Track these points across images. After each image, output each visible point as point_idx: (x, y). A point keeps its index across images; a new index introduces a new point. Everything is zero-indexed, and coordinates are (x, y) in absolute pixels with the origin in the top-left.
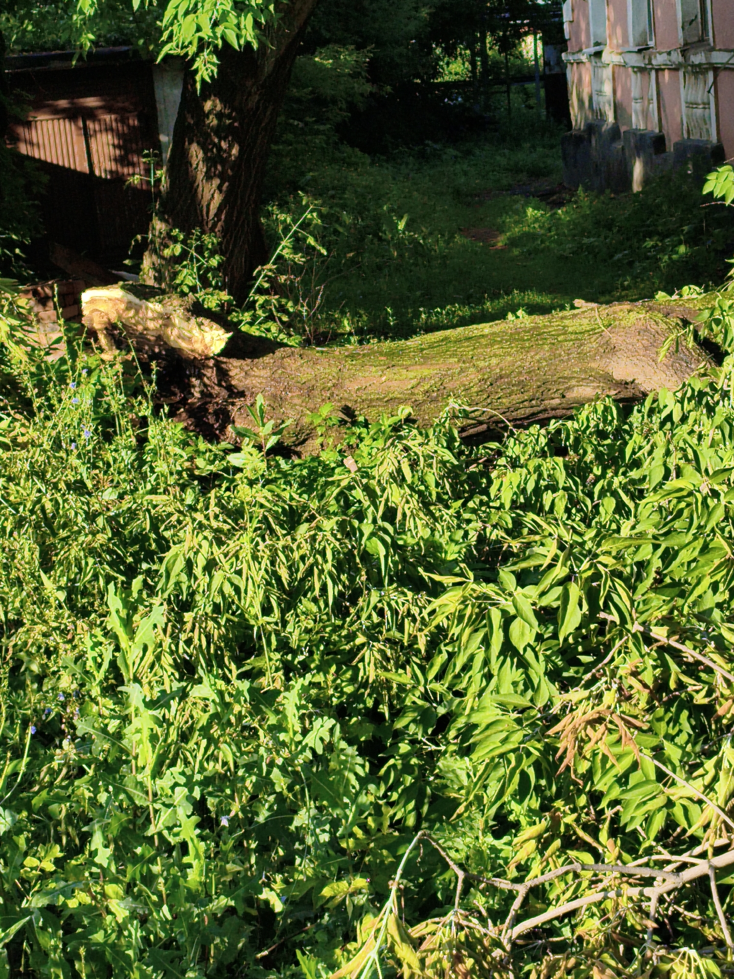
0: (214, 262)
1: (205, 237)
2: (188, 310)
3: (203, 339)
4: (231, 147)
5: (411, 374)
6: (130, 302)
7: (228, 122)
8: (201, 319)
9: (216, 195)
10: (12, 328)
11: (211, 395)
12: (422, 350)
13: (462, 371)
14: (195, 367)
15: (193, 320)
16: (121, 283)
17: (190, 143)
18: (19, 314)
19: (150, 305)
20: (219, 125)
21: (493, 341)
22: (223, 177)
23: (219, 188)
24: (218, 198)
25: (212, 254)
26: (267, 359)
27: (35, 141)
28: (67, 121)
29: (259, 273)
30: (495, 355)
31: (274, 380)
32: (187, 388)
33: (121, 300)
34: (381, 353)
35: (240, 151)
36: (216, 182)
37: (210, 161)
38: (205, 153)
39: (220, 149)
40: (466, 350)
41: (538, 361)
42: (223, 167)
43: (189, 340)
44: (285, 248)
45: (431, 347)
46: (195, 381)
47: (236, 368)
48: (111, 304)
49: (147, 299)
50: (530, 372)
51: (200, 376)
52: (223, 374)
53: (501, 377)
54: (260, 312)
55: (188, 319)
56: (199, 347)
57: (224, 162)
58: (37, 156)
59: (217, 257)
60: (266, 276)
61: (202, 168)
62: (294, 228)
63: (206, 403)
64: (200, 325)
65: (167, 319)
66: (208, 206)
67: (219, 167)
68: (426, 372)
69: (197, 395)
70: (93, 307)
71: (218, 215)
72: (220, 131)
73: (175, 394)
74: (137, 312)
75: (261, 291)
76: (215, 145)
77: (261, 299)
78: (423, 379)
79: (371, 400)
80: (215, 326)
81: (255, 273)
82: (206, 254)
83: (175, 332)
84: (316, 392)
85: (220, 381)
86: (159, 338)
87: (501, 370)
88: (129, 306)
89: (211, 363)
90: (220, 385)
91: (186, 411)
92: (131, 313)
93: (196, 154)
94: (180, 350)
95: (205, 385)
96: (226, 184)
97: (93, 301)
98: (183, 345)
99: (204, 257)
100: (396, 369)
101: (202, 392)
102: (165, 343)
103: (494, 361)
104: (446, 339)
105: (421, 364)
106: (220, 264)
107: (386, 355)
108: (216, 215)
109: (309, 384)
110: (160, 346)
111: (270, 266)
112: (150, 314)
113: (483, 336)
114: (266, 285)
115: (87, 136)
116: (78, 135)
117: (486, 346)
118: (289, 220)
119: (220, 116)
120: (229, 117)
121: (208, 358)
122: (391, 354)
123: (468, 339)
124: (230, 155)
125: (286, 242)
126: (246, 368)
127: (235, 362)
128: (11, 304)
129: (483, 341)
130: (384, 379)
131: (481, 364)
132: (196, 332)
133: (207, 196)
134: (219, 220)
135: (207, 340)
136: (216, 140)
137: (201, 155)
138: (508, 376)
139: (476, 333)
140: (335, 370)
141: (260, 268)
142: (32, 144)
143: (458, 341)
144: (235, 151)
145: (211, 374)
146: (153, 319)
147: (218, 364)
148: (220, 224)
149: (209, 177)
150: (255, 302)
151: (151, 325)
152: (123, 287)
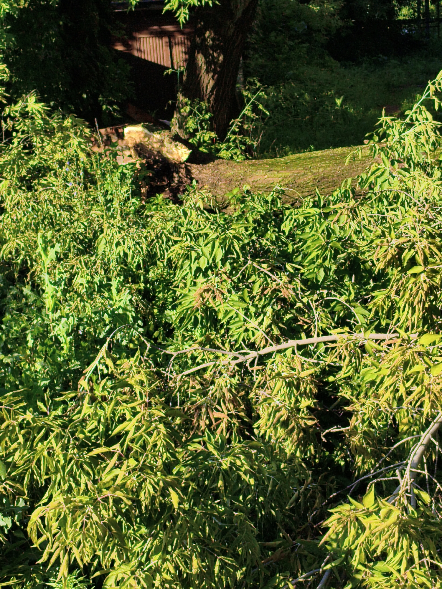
0: (207, 117)
1: (202, 103)
2: (171, 138)
3: (178, 153)
4: (219, 56)
5: (280, 175)
6: (146, 134)
7: (217, 42)
8: (177, 143)
9: (211, 81)
10: (80, 143)
11: (182, 182)
12: (287, 163)
13: (305, 174)
14: (176, 167)
15: (173, 143)
16: (142, 124)
17: (198, 53)
18: (86, 136)
19: (155, 136)
20: (213, 44)
21: (322, 159)
22: (215, 72)
23: (213, 77)
24: (212, 83)
25: (206, 113)
26: (211, 165)
27: (142, 49)
28: (157, 39)
29: (233, 123)
30: (322, 167)
31: (213, 175)
32: (171, 178)
33: (142, 132)
34: (267, 164)
35: (224, 58)
36: (211, 75)
37: (208, 63)
38: (205, 58)
39: (213, 57)
40: (308, 163)
41: (343, 171)
42: (215, 65)
43: (171, 153)
44: (247, 111)
45: (292, 161)
46: (175, 175)
47: (195, 169)
48: (137, 134)
49: (153, 132)
50: (338, 176)
51: (178, 173)
52: (188, 172)
53: (324, 178)
54: (231, 144)
55: (171, 143)
56: (176, 157)
57: (215, 64)
58: (143, 57)
59: (209, 114)
60: (237, 125)
61: (204, 67)
62: (252, 100)
63: (179, 186)
64: (176, 146)
65: (162, 142)
66: (207, 87)
67: (213, 67)
68: (287, 174)
69: (176, 182)
70: (129, 136)
71: (212, 91)
72: (213, 48)
73: (164, 181)
74: (149, 139)
75: (234, 133)
76: (210, 55)
77: (233, 137)
78: (285, 177)
79: (259, 188)
80: (184, 146)
81: (230, 123)
82: (203, 112)
83: (166, 149)
84: (233, 182)
85: (187, 175)
86: (159, 152)
87: (324, 174)
88: (146, 136)
89: (183, 166)
90: (187, 177)
91: (169, 190)
92: (146, 139)
93: (201, 59)
94: (168, 158)
95: (180, 177)
96: (216, 76)
97: (129, 132)
98: (169, 156)
99: (201, 114)
100: (272, 172)
101: (178, 181)
102: (162, 155)
103: (321, 170)
104: (299, 158)
105: (285, 170)
106: (210, 118)
107: (270, 165)
108: (211, 92)
109: (230, 178)
110: (159, 156)
111: (238, 119)
112: (155, 140)
113: (317, 157)
114: (237, 130)
115: (171, 47)
116: (166, 46)
117: (318, 162)
118: (249, 96)
119: (213, 39)
120: (218, 40)
121: (181, 163)
122: (272, 165)
123: (310, 158)
124: (219, 60)
125: (248, 107)
126: (200, 169)
127: (195, 166)
128: (81, 131)
129: (317, 160)
130: (266, 177)
131: (315, 171)
132: (174, 149)
133: (206, 81)
134: (212, 94)
135: (180, 153)
136: (211, 52)
137: (203, 60)
138: (327, 177)
139: (315, 155)
140: (243, 171)
141: (233, 120)
142: (140, 51)
143: (305, 159)
144: (221, 58)
145: (183, 171)
146: (156, 143)
147: (186, 166)
148: (213, 96)
149: (208, 72)
150: (230, 138)
151: (155, 146)
152: (143, 126)
